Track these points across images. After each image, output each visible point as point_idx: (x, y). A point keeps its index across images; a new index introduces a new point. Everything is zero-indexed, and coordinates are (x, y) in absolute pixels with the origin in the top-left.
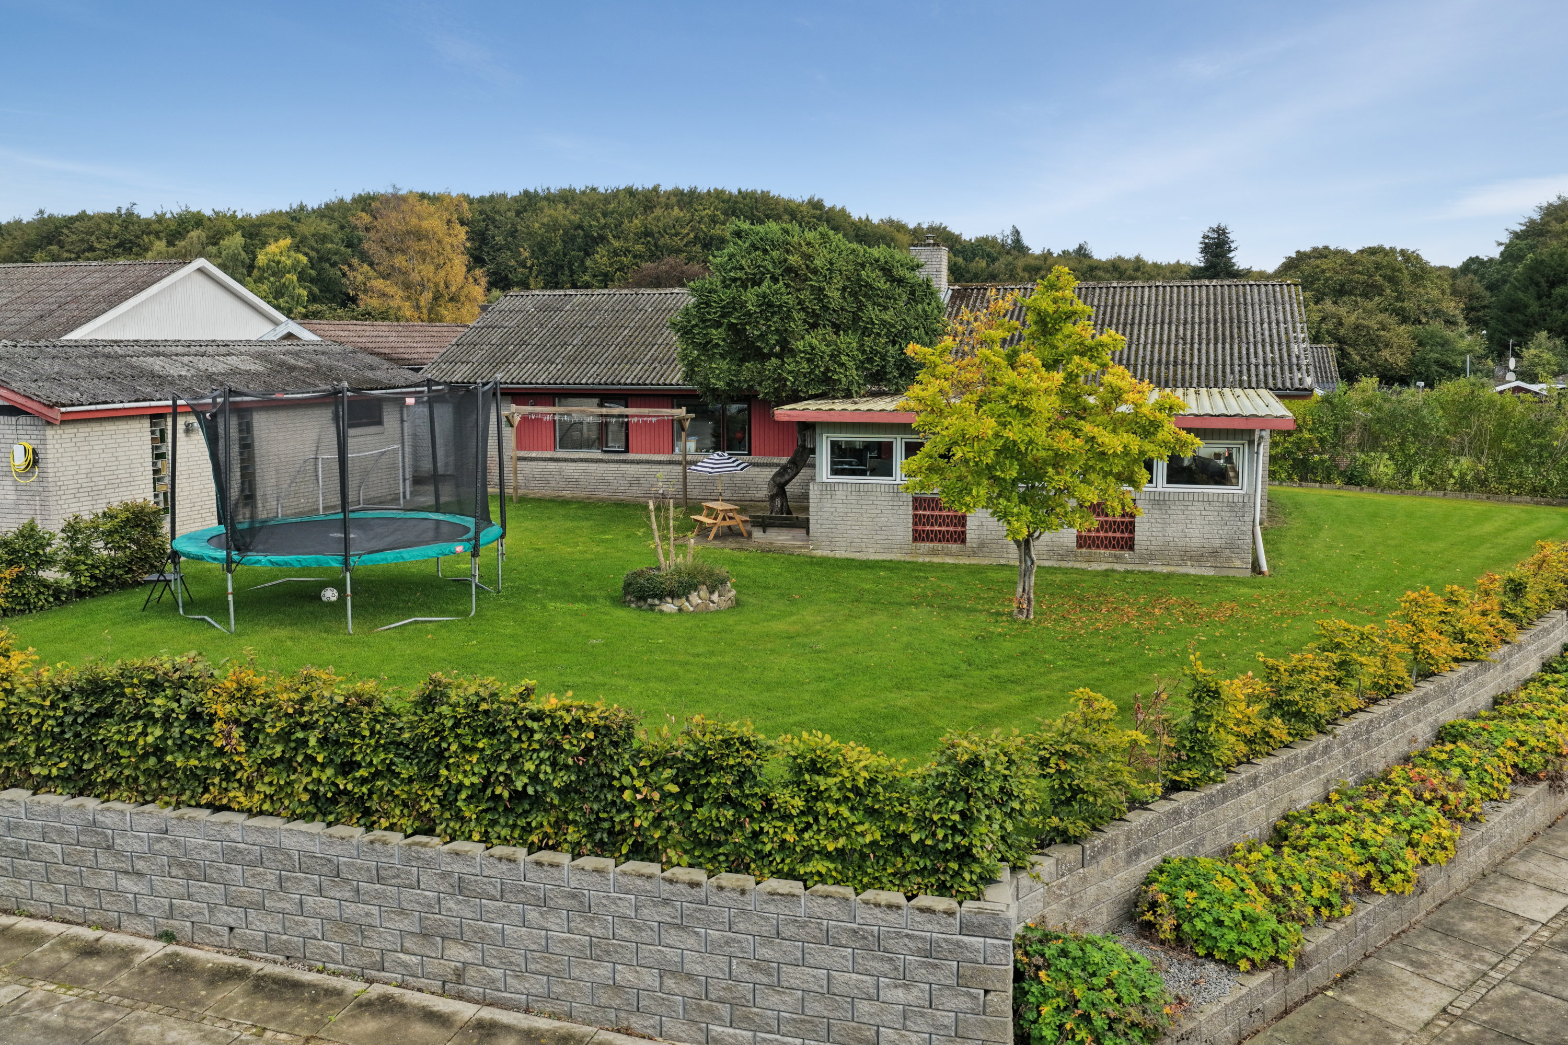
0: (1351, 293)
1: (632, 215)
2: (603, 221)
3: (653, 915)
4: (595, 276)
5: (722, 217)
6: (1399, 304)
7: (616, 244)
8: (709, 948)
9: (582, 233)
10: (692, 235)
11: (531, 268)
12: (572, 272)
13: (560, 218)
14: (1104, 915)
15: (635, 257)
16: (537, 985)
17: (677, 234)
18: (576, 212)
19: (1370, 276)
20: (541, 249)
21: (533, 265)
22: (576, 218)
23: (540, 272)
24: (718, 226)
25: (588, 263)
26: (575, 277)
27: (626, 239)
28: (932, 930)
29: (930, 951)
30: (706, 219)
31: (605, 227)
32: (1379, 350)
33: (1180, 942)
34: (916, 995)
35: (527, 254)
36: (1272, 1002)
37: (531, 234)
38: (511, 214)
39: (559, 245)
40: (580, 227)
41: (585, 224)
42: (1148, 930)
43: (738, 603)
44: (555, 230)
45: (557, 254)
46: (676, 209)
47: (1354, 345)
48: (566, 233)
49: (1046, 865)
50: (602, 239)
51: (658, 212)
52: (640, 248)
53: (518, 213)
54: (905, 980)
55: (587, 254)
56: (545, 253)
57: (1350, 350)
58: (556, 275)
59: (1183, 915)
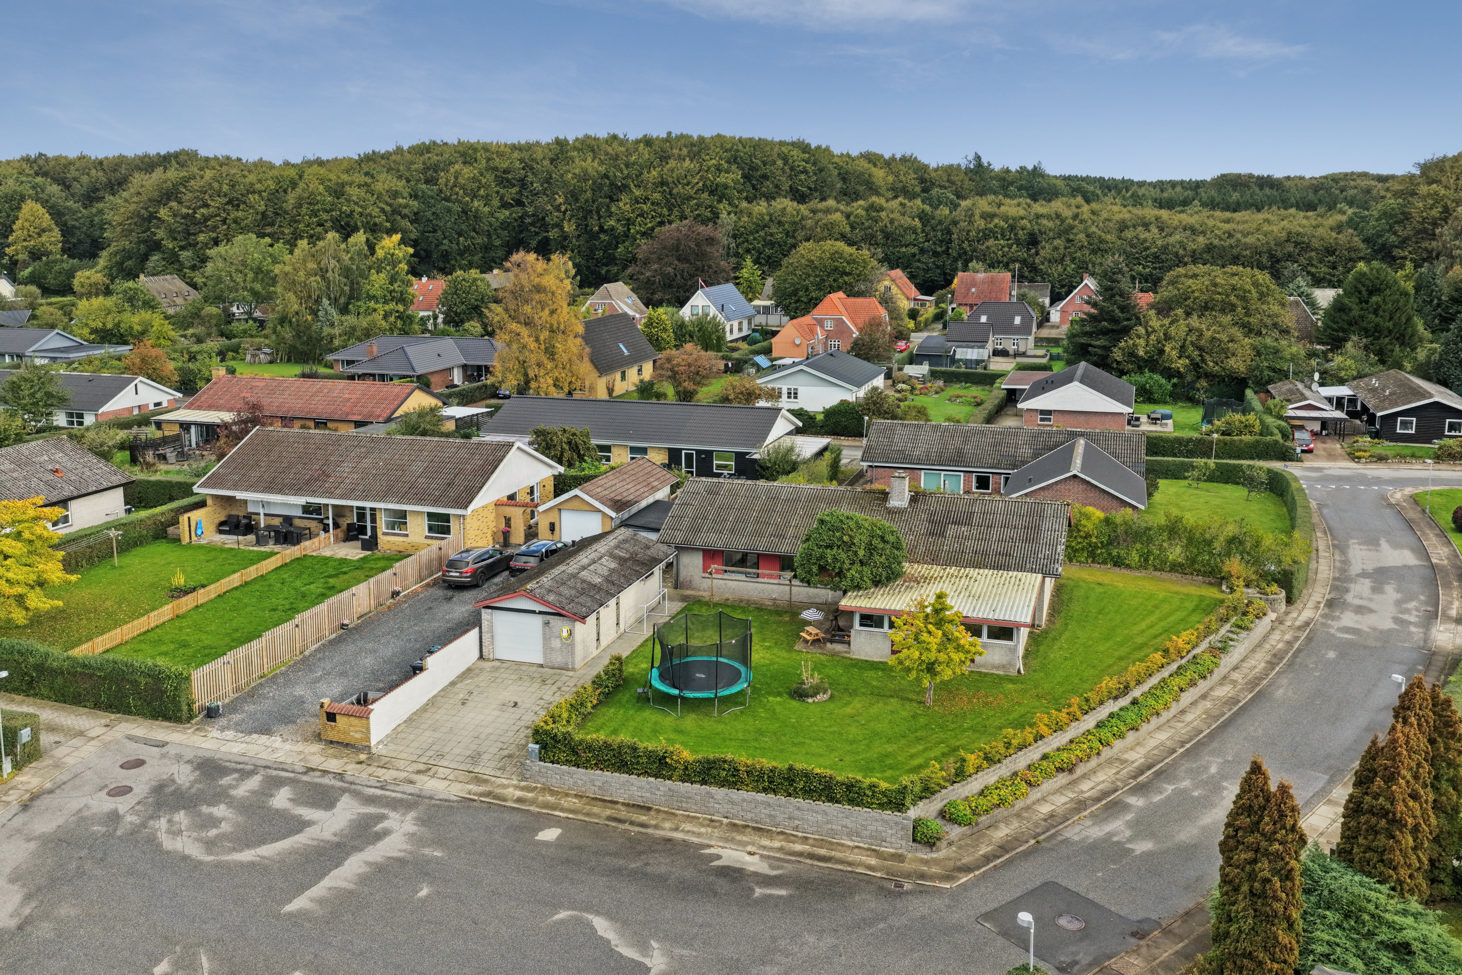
0: (1212, 309)
1: (650, 166)
2: (626, 172)
3: (840, 815)
4: (619, 220)
5: (726, 166)
6: (1246, 319)
7: (637, 193)
8: (852, 822)
9: (607, 182)
10: (701, 184)
11: (565, 213)
12: (600, 217)
13: (590, 170)
14: (934, 814)
15: (653, 204)
16: (815, 829)
17: (688, 184)
18: (602, 163)
19: (1228, 296)
20: (573, 196)
21: (566, 210)
22: (603, 169)
23: (572, 216)
24: (722, 174)
25: (613, 209)
26: (602, 220)
27: (645, 188)
28: (896, 819)
29: (896, 823)
30: (713, 169)
31: (628, 177)
32: (1227, 357)
33: (950, 820)
34: (894, 831)
35: (561, 200)
36: (969, 832)
37: (566, 184)
38: (546, 163)
39: (589, 194)
40: (606, 176)
41: (611, 174)
42: (944, 817)
43: (832, 697)
44: (585, 180)
45: (587, 201)
46: (687, 162)
47: (1210, 353)
48: (594, 183)
49: (921, 804)
50: (625, 188)
51: (672, 163)
52: (657, 196)
53: (552, 161)
54: (891, 828)
55: (612, 200)
56: (577, 200)
57: (1207, 357)
58: (586, 218)
59: (951, 814)
